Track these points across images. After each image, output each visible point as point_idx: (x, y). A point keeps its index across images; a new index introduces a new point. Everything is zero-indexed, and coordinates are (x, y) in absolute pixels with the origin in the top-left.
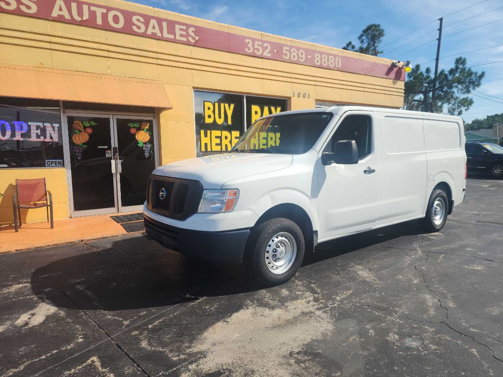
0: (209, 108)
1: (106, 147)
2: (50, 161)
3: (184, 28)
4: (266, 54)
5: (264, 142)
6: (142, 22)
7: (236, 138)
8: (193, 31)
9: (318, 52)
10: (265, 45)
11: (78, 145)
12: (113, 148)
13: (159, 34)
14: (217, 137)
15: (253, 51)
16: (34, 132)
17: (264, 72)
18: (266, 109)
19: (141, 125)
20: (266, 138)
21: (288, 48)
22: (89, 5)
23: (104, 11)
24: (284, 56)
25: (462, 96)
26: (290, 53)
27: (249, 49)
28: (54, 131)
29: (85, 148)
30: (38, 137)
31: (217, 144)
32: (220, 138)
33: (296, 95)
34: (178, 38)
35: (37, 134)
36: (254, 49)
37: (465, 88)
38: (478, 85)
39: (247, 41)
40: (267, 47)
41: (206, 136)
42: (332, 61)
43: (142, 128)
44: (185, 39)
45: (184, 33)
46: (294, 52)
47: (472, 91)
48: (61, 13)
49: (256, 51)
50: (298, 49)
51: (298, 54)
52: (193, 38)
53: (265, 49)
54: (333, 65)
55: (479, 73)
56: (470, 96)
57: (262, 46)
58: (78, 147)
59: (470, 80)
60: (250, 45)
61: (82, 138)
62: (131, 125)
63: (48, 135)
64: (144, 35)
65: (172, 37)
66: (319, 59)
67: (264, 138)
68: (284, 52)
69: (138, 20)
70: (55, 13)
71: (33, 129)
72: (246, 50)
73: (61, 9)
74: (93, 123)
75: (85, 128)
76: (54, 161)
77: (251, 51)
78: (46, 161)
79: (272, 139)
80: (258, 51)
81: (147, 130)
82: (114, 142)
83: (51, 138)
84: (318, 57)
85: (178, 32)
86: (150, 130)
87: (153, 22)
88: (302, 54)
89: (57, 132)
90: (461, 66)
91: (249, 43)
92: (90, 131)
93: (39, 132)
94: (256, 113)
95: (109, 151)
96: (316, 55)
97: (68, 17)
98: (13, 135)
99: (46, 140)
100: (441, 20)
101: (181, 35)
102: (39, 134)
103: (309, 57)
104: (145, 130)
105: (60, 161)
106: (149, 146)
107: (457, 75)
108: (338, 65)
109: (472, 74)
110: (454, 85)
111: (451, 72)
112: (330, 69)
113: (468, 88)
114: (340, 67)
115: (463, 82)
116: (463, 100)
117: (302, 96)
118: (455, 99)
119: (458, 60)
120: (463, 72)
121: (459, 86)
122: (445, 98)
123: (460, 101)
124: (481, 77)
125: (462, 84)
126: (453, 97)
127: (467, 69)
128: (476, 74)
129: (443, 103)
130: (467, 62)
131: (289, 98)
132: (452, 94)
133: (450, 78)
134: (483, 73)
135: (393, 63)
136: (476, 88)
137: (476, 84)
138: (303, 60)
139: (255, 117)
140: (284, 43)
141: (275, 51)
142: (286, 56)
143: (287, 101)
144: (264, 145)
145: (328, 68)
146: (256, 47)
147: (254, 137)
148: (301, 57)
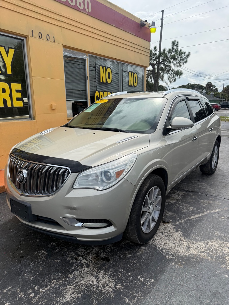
25: (176, 69)
33: (36, 34)
37: (178, 63)
38: (186, 62)
47: (182, 67)
54: (82, 7)
55: (187, 53)
56: (180, 69)
59: (181, 57)
79: (3, 91)
90: (175, 47)
100: (163, 11)
107: (173, 54)
108: (88, 8)
109: (182, 53)
110: (172, 60)
111: (169, 51)
112: (79, 10)
113: (180, 63)
114: (90, 11)
115: (176, 59)
116: (177, 71)
117: (44, 37)
118: (172, 71)
119: (173, 43)
120: (176, 51)
121: (175, 62)
122: (165, 70)
123: (175, 72)
124: (188, 56)
125: (176, 60)
126: (171, 69)
127: (179, 50)
128: (185, 53)
129: (164, 73)
130: (179, 45)
131: (26, 37)
132: (170, 67)
133: (169, 55)
134: (189, 53)
135: (141, 21)
136: (185, 63)
137: (185, 61)
143: (23, 41)
145: (76, 8)
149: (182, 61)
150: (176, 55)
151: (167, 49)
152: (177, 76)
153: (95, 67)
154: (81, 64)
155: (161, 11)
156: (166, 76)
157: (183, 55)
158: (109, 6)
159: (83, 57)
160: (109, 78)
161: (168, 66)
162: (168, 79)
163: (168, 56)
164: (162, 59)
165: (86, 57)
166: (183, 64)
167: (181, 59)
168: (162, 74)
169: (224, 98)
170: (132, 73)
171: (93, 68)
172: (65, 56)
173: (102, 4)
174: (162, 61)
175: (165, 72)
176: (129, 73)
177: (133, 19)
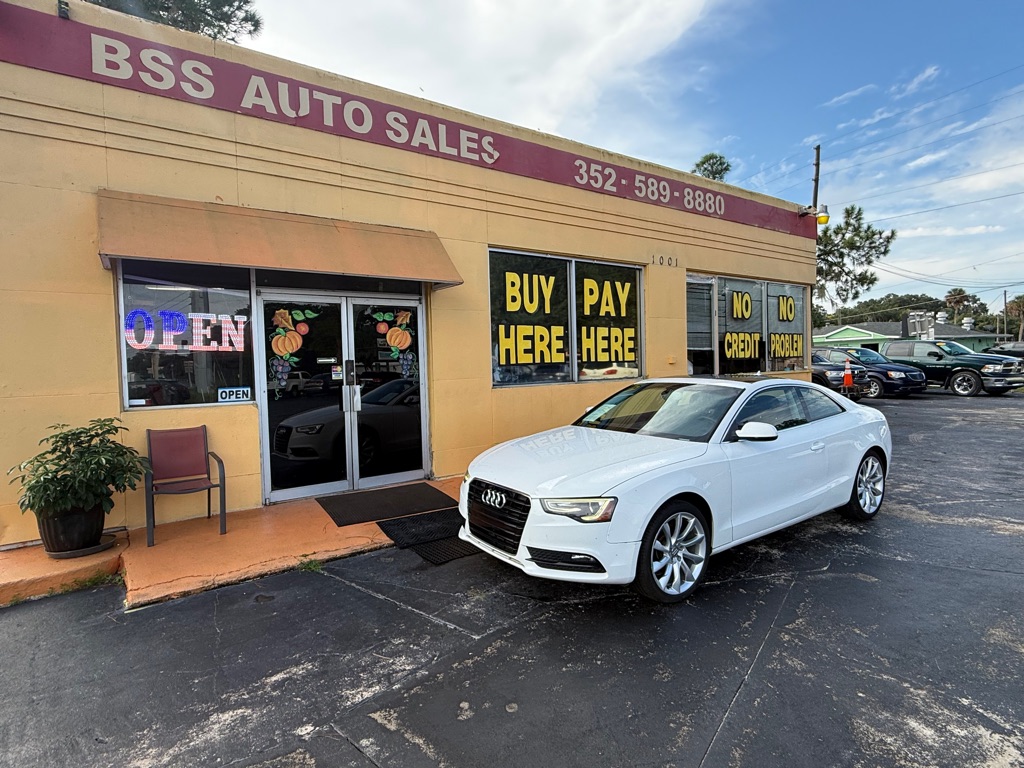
0: (513, 284)
1: (333, 360)
2: (227, 390)
3: (475, 136)
4: (608, 187)
5: (605, 344)
6: (403, 124)
7: (558, 338)
8: (489, 143)
9: (689, 186)
10: (606, 172)
11: (282, 357)
12: (347, 362)
13: (432, 147)
14: (526, 338)
15: (588, 181)
16: (200, 333)
17: (607, 218)
18: (607, 284)
19: (396, 317)
20: (607, 338)
21: (643, 178)
22: (312, 88)
23: (338, 101)
24: (637, 192)
25: (859, 270)
26: (647, 187)
28: (237, 329)
29: (295, 363)
30: (207, 342)
31: (526, 351)
32: (531, 338)
33: (657, 260)
34: (465, 154)
35: (205, 336)
37: (863, 256)
38: (885, 252)
39: (577, 163)
40: (610, 176)
41: (507, 336)
42: (712, 202)
43: (398, 323)
44: (476, 157)
45: (475, 146)
46: (653, 184)
47: (876, 262)
48: (258, 101)
49: (592, 182)
50: (659, 180)
51: (658, 189)
52: (491, 156)
53: (606, 178)
54: (712, 211)
55: (887, 234)
56: (871, 269)
57: (601, 173)
58: (282, 362)
59: (871, 243)
60: (582, 171)
61: (289, 344)
62: (378, 316)
63: (225, 339)
64: (407, 147)
65: (454, 152)
66: (690, 198)
67: (603, 338)
68: (637, 184)
69: (396, 120)
70: (248, 101)
71: (198, 326)
72: (577, 178)
73: (258, 94)
74: (311, 315)
75: (295, 323)
76: (234, 390)
77: (584, 181)
78: (220, 391)
79: (616, 339)
80: (596, 182)
81: (408, 326)
82: (348, 350)
83: (231, 343)
84: (689, 194)
85: (464, 144)
86: (413, 326)
87: (423, 124)
88: (665, 189)
89: (242, 333)
90: (853, 222)
91: (581, 166)
92: (304, 329)
93: (208, 332)
94: (591, 292)
95: (339, 368)
96: (686, 190)
97: (271, 109)
98: (159, 340)
99: (221, 349)
100: (818, 148)
101: (470, 150)
102: (209, 337)
103: (676, 194)
104: (404, 326)
105: (245, 390)
106: (410, 357)
107: (848, 236)
108: (720, 210)
109: (874, 234)
110: (846, 251)
111: (839, 230)
112: (708, 215)
113: (867, 256)
114: (722, 214)
115: (859, 247)
116: (860, 275)
117: (666, 262)
118: (846, 275)
119: (849, 212)
120: (856, 230)
121: (854, 253)
122: (830, 273)
123: (855, 276)
124: (888, 240)
125: (858, 251)
126: (844, 270)
128: (881, 234)
129: (827, 281)
130: (863, 216)
131: (644, 265)
132: (842, 266)
133: (837, 239)
135: (800, 208)
136: (881, 256)
137: (882, 249)
138: (666, 200)
139: (590, 300)
140: (636, 168)
141: (623, 182)
142: (641, 192)
143: (640, 270)
144: (604, 350)
145: (705, 213)
146: (593, 174)
147: (588, 336)
148: (664, 193)
149: (873, 251)
150: (857, 238)
151: (833, 227)
152: (862, 285)
153: (724, 295)
154: (706, 292)
156: (831, 287)
157: (877, 237)
158: (749, 198)
159: (710, 282)
160: (747, 310)
161: (836, 264)
162: (838, 294)
163: (836, 242)
164: (821, 250)
165: (714, 281)
166: (878, 257)
167: (871, 248)
168: (821, 283)
169: (1009, 333)
170: (785, 298)
172: (688, 284)
173: (739, 198)
175: (829, 278)
176: (779, 297)
177: (787, 208)
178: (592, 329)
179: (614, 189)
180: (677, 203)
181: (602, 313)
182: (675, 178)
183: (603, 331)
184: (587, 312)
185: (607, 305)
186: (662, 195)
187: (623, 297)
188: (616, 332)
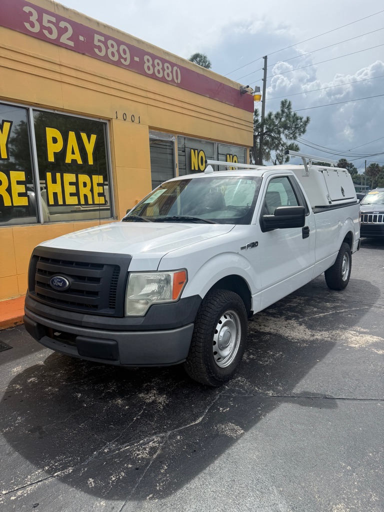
4: (64, 39)
5: (73, 189)
7: (19, 183)
9: (148, 54)
10: (62, 24)
15: (41, 31)
17: (65, 71)
18: (72, 135)
20: (76, 184)
21: (103, 39)
24: (96, 50)
25: (289, 142)
26: (107, 48)
27: (33, 25)
33: (120, 116)
36: (42, 27)
37: (291, 133)
38: (304, 132)
39: (27, 9)
40: (66, 30)
42: (169, 71)
46: (112, 46)
47: (298, 139)
49: (46, 32)
50: (119, 43)
51: (118, 51)
53: (62, 31)
54: (170, 79)
55: (304, 119)
56: (296, 143)
57: (56, 25)
59: (296, 125)
60: (34, 18)
66: (150, 64)
67: (71, 184)
68: (96, 43)
72: (27, 25)
77: (37, 29)
79: (85, 185)
80: (51, 32)
84: (148, 61)
88: (125, 53)
90: (286, 110)
91: (31, 14)
94: (55, 140)
96: (146, 57)
100: (265, 58)
103: (136, 59)
107: (283, 119)
108: (177, 79)
109: (297, 119)
110: (282, 130)
111: (277, 116)
112: (166, 82)
113: (294, 133)
114: (179, 82)
115: (289, 127)
116: (290, 146)
117: (129, 118)
118: (282, 145)
119: (283, 104)
120: (288, 116)
121: (286, 132)
122: (273, 144)
123: (287, 147)
124: (305, 123)
125: (288, 130)
126: (280, 143)
127: (292, 113)
128: (301, 119)
129: (271, 149)
130: (292, 106)
131: (109, 120)
132: (279, 139)
134: (308, 119)
135: (241, 87)
136: (302, 134)
137: (302, 130)
138: (127, 63)
139: (53, 149)
140: (95, 28)
141: (81, 38)
142: (100, 50)
143: (105, 124)
144: (72, 195)
145: (163, 80)
146: (45, 24)
147: (54, 181)
148: (124, 56)
149: (297, 131)
150: (288, 121)
151: (274, 113)
153: (184, 151)
154: (168, 147)
155: (263, 58)
156: (273, 154)
157: (299, 121)
159: (171, 140)
160: (202, 164)
161: (276, 138)
162: (277, 158)
163: (276, 123)
164: (267, 128)
165: (174, 139)
166: (300, 135)
167: (296, 128)
168: (267, 151)
169: (367, 185)
170: (231, 156)
171: (183, 152)
172: (151, 140)
173: (193, 72)
174: (266, 130)
176: (226, 155)
177: (231, 86)
178: (58, 175)
179: (71, 44)
180: (137, 67)
181: (68, 160)
182: (135, 44)
183: (69, 177)
184: (51, 159)
185: (73, 153)
186: (123, 58)
187: (90, 147)
188: (84, 178)
